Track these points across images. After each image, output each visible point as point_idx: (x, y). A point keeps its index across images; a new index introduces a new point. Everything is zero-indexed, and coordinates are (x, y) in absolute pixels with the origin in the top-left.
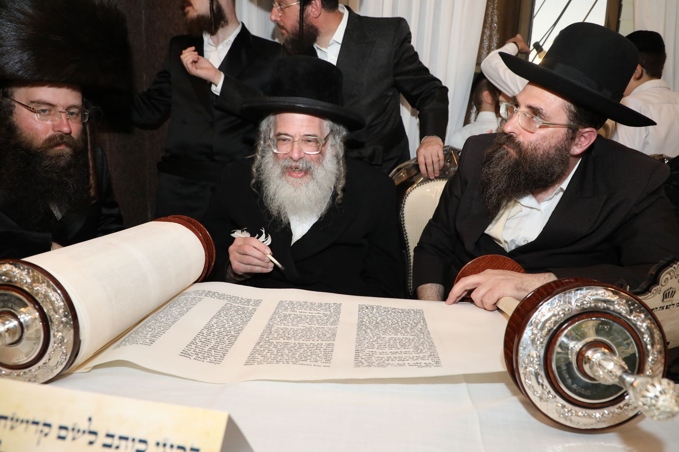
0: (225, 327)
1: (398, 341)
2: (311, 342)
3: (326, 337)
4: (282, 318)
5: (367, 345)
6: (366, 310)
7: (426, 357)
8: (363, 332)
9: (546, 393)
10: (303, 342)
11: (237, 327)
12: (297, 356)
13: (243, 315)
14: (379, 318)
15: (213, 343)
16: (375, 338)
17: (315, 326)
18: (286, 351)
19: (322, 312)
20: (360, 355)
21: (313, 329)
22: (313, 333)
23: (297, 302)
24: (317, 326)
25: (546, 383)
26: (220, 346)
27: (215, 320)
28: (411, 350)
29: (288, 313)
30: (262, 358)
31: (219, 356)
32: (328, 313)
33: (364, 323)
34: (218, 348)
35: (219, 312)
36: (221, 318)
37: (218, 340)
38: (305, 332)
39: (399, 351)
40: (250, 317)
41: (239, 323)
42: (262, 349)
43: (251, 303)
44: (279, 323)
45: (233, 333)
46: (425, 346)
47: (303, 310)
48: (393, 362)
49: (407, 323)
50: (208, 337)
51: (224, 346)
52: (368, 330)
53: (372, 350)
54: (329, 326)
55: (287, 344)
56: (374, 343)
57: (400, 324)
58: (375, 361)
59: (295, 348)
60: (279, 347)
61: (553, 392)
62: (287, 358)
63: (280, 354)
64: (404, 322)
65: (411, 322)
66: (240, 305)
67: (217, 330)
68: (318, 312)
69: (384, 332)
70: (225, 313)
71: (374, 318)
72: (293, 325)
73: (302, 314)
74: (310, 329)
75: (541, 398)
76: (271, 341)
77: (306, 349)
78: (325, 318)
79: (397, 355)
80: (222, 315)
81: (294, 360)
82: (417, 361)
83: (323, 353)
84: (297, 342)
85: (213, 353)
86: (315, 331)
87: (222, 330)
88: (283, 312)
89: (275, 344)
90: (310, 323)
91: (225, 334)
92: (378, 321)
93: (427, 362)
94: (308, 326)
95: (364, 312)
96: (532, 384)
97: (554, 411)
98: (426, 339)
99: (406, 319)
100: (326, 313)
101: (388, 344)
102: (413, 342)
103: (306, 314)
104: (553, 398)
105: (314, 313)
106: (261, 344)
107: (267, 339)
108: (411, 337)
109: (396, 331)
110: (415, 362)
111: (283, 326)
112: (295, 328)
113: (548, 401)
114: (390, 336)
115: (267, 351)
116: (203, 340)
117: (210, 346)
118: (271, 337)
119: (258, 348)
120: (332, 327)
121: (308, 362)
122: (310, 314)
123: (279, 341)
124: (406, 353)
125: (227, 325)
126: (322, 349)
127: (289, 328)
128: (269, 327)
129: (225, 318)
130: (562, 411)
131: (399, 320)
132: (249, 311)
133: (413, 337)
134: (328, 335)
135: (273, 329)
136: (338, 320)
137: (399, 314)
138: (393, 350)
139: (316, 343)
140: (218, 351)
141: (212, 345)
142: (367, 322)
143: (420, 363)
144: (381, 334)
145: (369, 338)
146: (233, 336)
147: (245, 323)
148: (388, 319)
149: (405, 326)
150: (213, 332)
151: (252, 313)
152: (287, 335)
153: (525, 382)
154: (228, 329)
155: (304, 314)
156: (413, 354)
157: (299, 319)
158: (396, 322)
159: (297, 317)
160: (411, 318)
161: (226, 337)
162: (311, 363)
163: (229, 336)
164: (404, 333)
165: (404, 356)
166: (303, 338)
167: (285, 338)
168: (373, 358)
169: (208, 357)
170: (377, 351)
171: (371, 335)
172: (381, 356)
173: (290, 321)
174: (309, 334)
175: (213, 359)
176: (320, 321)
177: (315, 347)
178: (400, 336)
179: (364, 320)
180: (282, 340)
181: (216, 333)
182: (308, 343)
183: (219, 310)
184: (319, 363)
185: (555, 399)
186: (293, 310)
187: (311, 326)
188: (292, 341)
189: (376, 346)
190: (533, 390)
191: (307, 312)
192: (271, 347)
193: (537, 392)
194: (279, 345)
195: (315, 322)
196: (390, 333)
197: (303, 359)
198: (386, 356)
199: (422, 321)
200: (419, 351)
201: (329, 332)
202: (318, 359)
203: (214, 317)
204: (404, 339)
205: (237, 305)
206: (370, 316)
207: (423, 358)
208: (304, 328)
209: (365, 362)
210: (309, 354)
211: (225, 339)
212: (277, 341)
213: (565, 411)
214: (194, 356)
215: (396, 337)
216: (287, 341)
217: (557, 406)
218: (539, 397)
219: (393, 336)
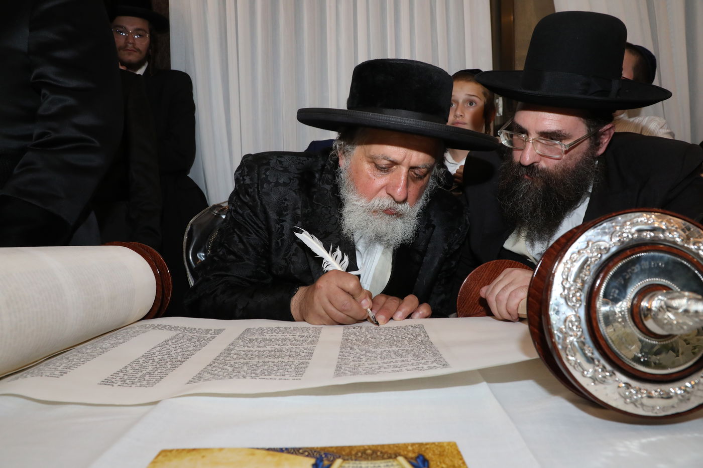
0: (171, 353)
1: (392, 353)
2: (280, 359)
3: (300, 357)
4: (247, 342)
5: (353, 359)
6: (353, 330)
7: (430, 363)
8: (349, 349)
9: (600, 370)
10: (270, 360)
11: (186, 353)
12: (258, 372)
13: (197, 343)
14: (369, 336)
15: (150, 368)
16: (364, 352)
17: (287, 347)
18: (245, 368)
19: (298, 334)
20: (343, 368)
21: (284, 350)
22: (284, 353)
23: (267, 329)
24: (290, 346)
25: (597, 355)
26: (159, 371)
27: (159, 348)
28: (410, 358)
29: (254, 338)
30: (212, 376)
31: (154, 380)
32: (305, 334)
33: (350, 340)
34: (156, 373)
35: (166, 342)
36: (168, 346)
37: (158, 366)
38: (273, 353)
39: (394, 360)
40: (206, 344)
41: (190, 349)
42: (214, 369)
43: (210, 332)
44: (242, 347)
45: (179, 358)
46: (428, 354)
47: (274, 334)
48: (386, 370)
49: (404, 337)
50: (144, 365)
51: (165, 369)
52: (355, 347)
53: (359, 363)
54: (306, 346)
55: (247, 363)
56: (361, 357)
57: (395, 338)
58: (362, 371)
59: (258, 365)
60: (237, 366)
61: (608, 367)
62: (245, 374)
63: (235, 371)
64: (400, 336)
65: (409, 336)
66: (196, 334)
67: (160, 357)
68: (292, 334)
69: (375, 347)
70: (173, 341)
71: (362, 335)
72: (258, 347)
73: (272, 337)
74: (280, 350)
75: (594, 379)
76: (227, 362)
77: (272, 365)
78: (301, 339)
79: (392, 364)
80: (170, 343)
81: (253, 375)
82: (418, 366)
83: (293, 368)
84: (260, 361)
85: (147, 378)
86: (287, 351)
87: (166, 356)
88: (248, 337)
89: (233, 363)
90: (282, 344)
91: (168, 360)
92: (367, 338)
93: (432, 365)
94: (278, 347)
95: (350, 331)
96: (579, 361)
97: (617, 396)
98: (428, 348)
99: (403, 334)
100: (302, 334)
101: (380, 356)
102: (413, 352)
103: (278, 338)
104: (611, 376)
105: (288, 335)
106: (214, 365)
107: (223, 361)
108: (409, 349)
109: (390, 345)
110: (415, 367)
111: (246, 348)
112: (262, 350)
113: (604, 381)
114: (383, 350)
115: (220, 370)
116: (137, 368)
117: (144, 372)
118: (228, 359)
119: (209, 368)
120: (309, 346)
121: (273, 376)
122: (283, 337)
123: (238, 361)
124: (403, 361)
125: (173, 352)
126: (293, 366)
127: (254, 350)
128: (228, 351)
129: (174, 346)
130: (627, 393)
131: (394, 335)
132: (206, 339)
133: (412, 348)
134: (303, 354)
135: (232, 352)
136: (318, 340)
137: (394, 331)
138: (387, 360)
139: (286, 361)
140: (154, 375)
141: (148, 371)
142: (354, 339)
143: (423, 367)
144: (371, 349)
145: (355, 354)
146: (179, 361)
147: (197, 349)
148: (380, 335)
149: (401, 340)
150: (154, 360)
151: (209, 340)
152: (249, 355)
153: (568, 360)
154: (174, 355)
155: (275, 337)
156: (413, 361)
157: (267, 342)
158: (390, 337)
159: (266, 340)
160: (408, 332)
161: (170, 363)
162: (276, 377)
163: (174, 361)
164: (400, 345)
165: (400, 364)
166: (270, 357)
167: (247, 358)
168: (359, 368)
169: (139, 382)
170: (366, 363)
171: (358, 350)
172: (370, 366)
173: (256, 343)
174: (278, 354)
175: (145, 383)
176: (295, 342)
177: (284, 364)
178: (394, 348)
179: (350, 338)
180: (242, 361)
181: (158, 360)
182: (276, 361)
183: (166, 339)
184: (287, 377)
185: (613, 376)
186: (260, 334)
187: (282, 347)
188: (257, 360)
189: (364, 359)
190: (582, 370)
191: (280, 335)
192: (225, 367)
193: (588, 371)
194: (237, 365)
195: (288, 344)
196: (382, 347)
197: (266, 373)
198: (377, 366)
199: (422, 334)
200: (419, 359)
201: (305, 351)
202: (286, 373)
203: (159, 345)
204: (399, 351)
205: (191, 335)
206: (358, 334)
207: (425, 363)
208: (273, 349)
209: (349, 373)
210: (276, 369)
211: (168, 364)
212: (235, 361)
213: (631, 392)
214: (119, 383)
215: (390, 349)
216: (249, 361)
217: (619, 387)
218: (590, 378)
219: (387, 349)
